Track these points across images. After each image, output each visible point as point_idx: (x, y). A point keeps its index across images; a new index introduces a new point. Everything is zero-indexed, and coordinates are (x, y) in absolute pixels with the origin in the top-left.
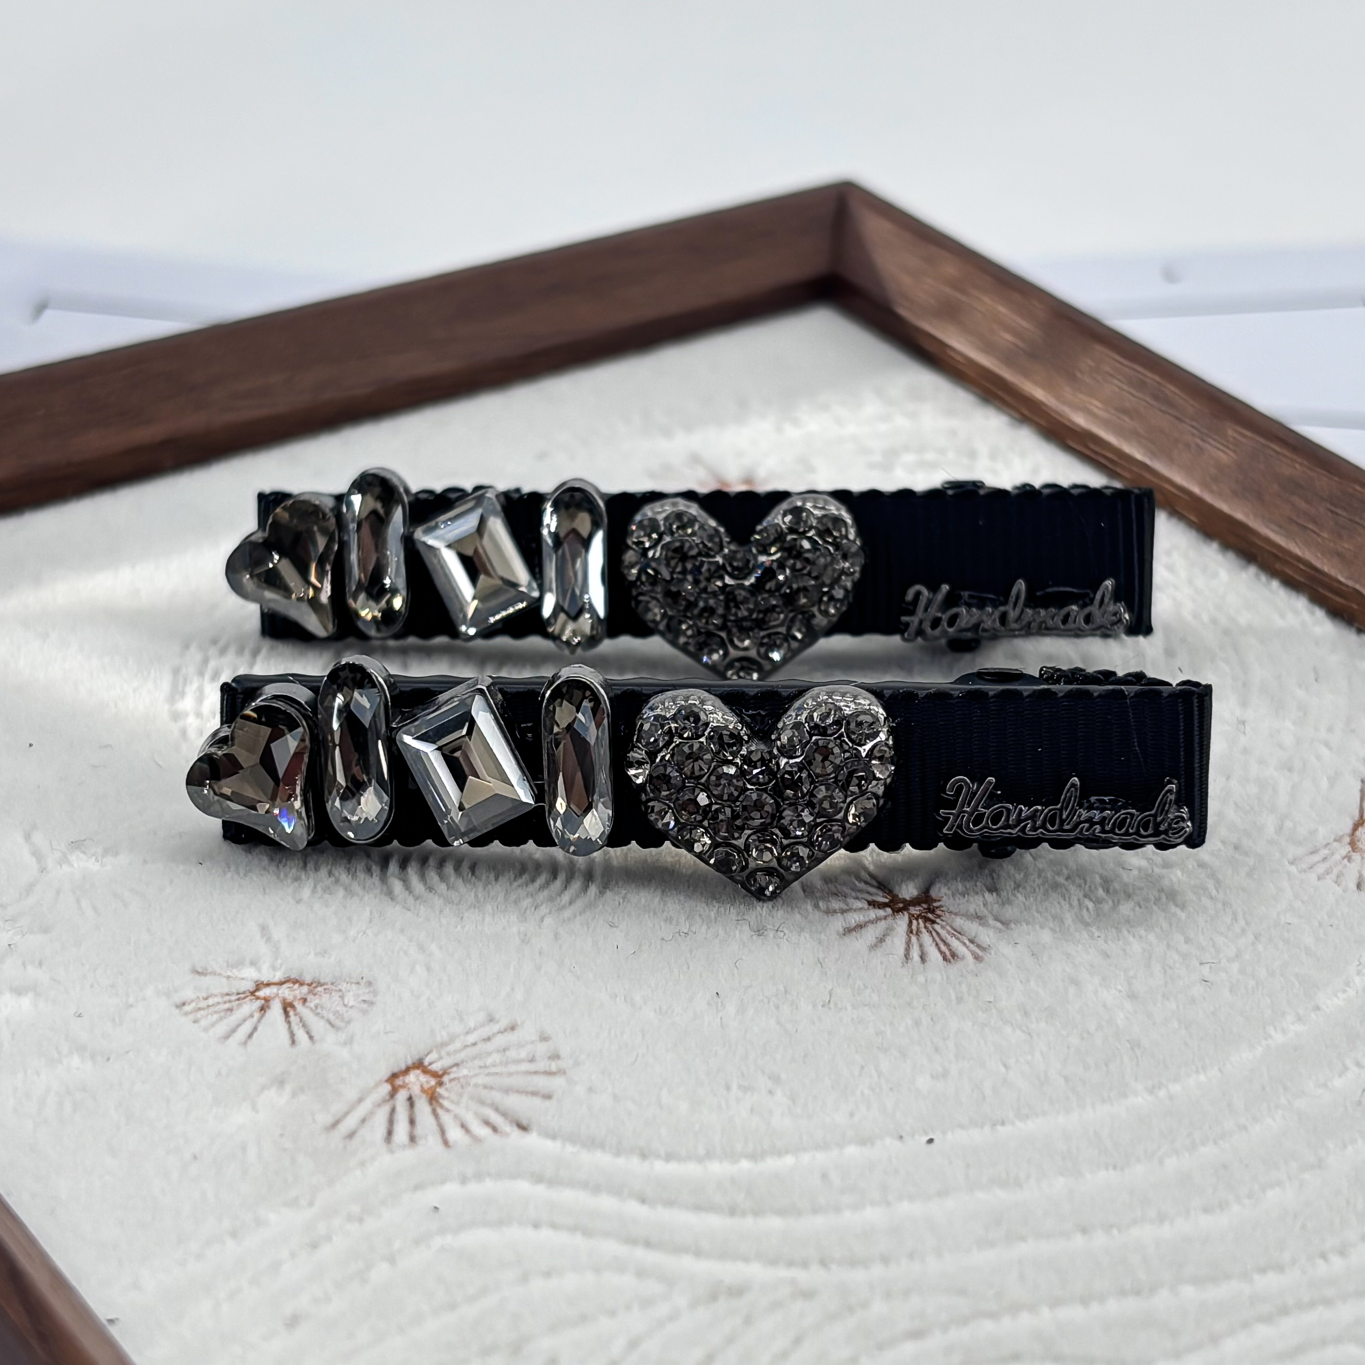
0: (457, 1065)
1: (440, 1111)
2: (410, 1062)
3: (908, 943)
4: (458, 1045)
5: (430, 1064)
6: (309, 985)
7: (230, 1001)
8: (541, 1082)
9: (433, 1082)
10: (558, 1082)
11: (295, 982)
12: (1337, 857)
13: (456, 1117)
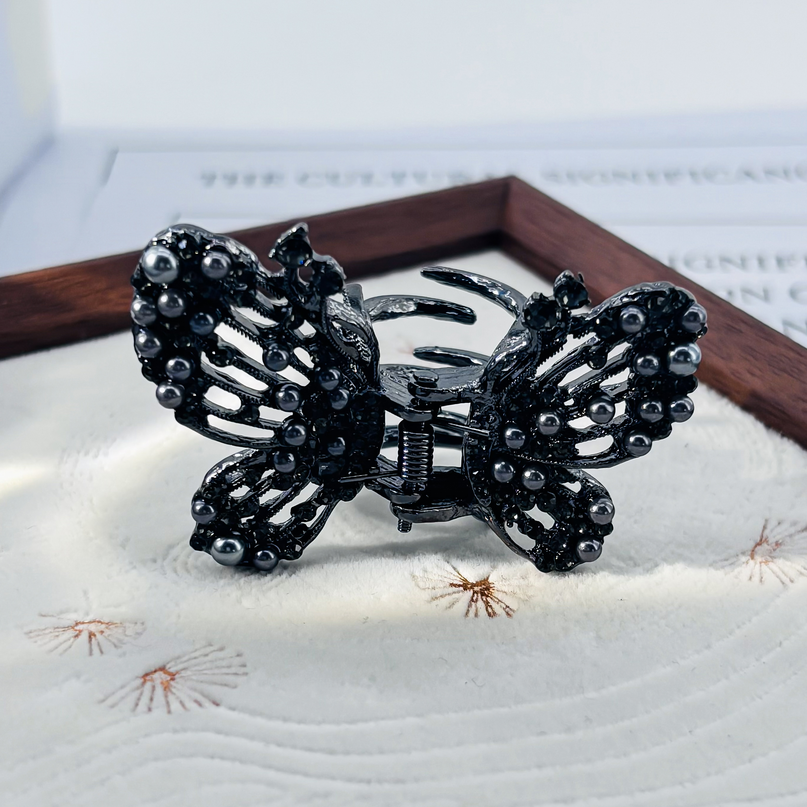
0: (184, 669)
1: (169, 694)
2: (157, 667)
3: (470, 606)
4: (186, 658)
5: (169, 668)
6: (107, 624)
7: (58, 632)
8: (231, 679)
9: (169, 678)
10: (242, 679)
11: (99, 622)
13: (178, 698)
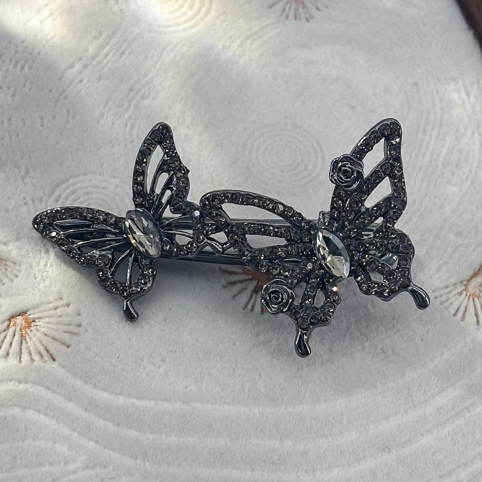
0: (39, 318)
1: (24, 342)
3: (251, 296)
4: (42, 308)
5: (29, 315)
8: (68, 338)
9: (26, 325)
10: (76, 339)
12: (455, 292)
13: (28, 348)
